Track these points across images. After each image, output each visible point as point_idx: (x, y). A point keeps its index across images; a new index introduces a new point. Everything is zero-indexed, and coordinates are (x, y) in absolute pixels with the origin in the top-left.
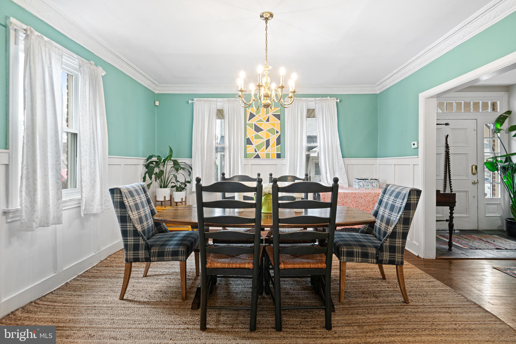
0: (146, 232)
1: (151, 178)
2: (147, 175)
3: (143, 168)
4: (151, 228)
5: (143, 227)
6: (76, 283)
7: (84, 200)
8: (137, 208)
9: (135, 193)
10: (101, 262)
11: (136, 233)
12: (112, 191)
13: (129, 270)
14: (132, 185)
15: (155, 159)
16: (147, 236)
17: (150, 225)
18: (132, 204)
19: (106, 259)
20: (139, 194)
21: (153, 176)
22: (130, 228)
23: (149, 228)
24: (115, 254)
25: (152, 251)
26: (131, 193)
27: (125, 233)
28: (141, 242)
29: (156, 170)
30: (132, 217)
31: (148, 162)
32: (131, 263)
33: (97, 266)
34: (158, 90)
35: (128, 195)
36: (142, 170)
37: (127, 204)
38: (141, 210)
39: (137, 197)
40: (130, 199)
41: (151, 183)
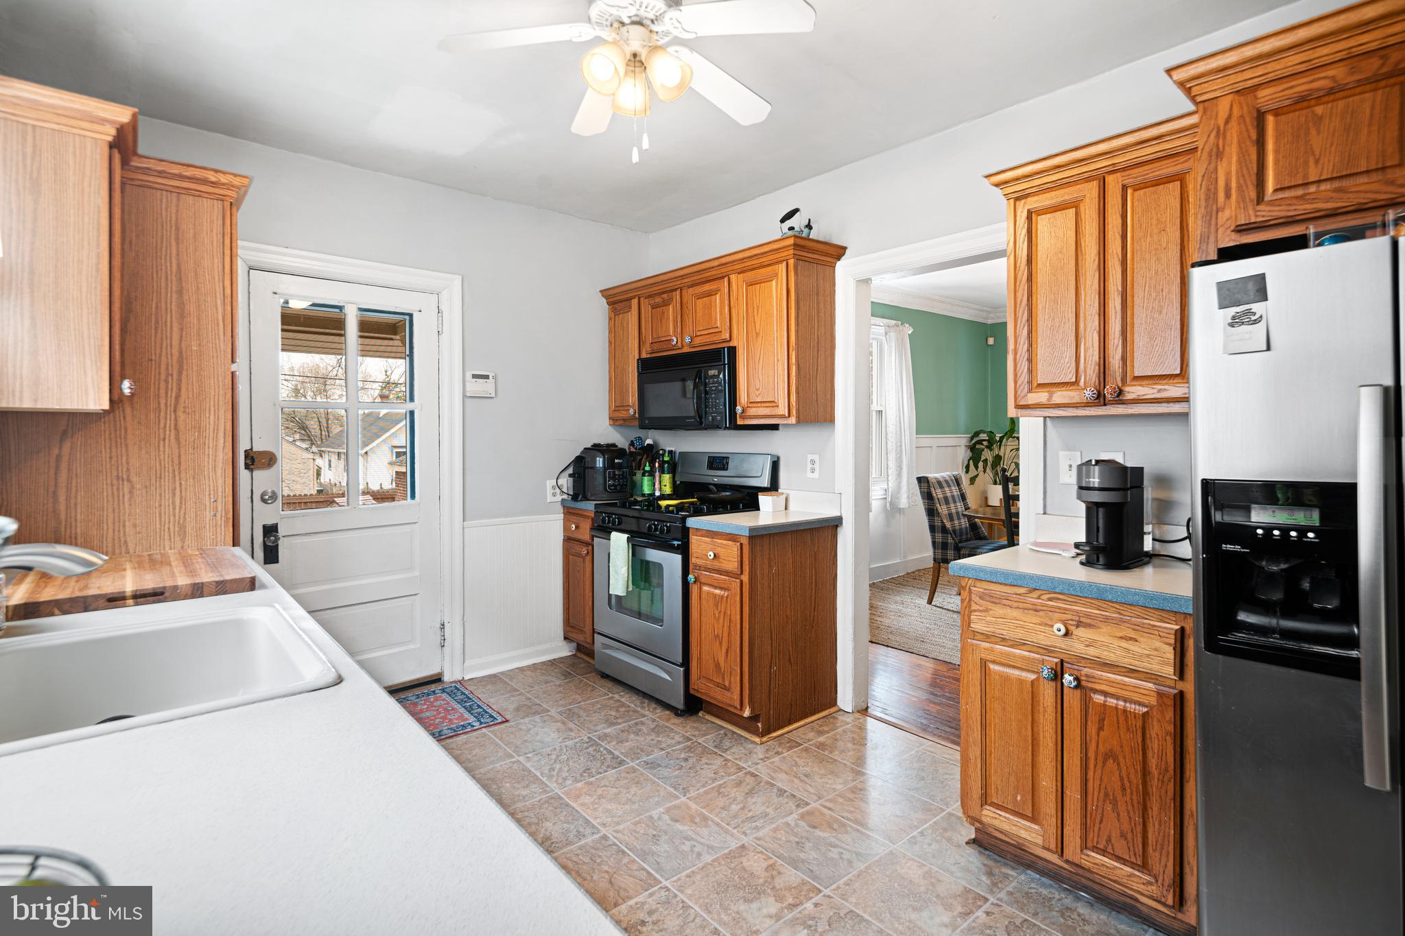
0: (958, 532)
1: (977, 468)
2: (971, 462)
3: (966, 452)
4: (964, 530)
5: (953, 526)
6: (882, 585)
7: (890, 490)
8: (947, 502)
9: (944, 484)
10: (908, 574)
11: (944, 530)
12: (920, 480)
13: (937, 571)
14: (942, 474)
15: (983, 436)
16: (959, 538)
17: (964, 526)
18: (941, 496)
19: (914, 572)
20: (949, 486)
21: (981, 464)
22: (938, 523)
23: (961, 529)
24: (925, 569)
25: (962, 552)
26: (939, 483)
27: (932, 529)
28: (950, 540)
29: (987, 455)
30: (940, 510)
31: (974, 441)
32: (939, 563)
33: (903, 576)
34: (993, 318)
35: (937, 486)
36: (963, 454)
37: (934, 495)
38: (952, 505)
39: (947, 489)
40: (939, 491)
41: (977, 475)
